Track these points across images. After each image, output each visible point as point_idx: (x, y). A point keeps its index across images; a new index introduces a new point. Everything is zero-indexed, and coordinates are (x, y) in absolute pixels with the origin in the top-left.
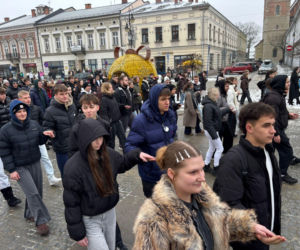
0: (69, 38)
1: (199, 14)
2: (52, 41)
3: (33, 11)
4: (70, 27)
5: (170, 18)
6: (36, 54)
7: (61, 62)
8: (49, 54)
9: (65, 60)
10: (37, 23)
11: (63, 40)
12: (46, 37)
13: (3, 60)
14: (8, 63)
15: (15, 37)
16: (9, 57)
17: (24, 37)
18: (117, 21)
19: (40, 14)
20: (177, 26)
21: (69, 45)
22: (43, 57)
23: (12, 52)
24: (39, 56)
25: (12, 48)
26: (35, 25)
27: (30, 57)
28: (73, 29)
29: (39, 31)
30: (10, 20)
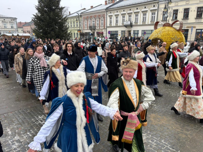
0: (124, 17)
2: (114, 19)
3: (106, 1)
4: (125, 10)
5: (197, 1)
6: (104, 26)
7: (117, 31)
8: (111, 27)
9: (119, 30)
10: (107, 8)
11: (120, 18)
12: (111, 17)
13: (87, 29)
14: (89, 31)
15: (95, 17)
16: (91, 28)
17: (99, 17)
18: (156, 5)
19: (109, 3)
21: (123, 21)
22: (107, 28)
23: (92, 25)
24: (106, 28)
25: (92, 23)
26: (105, 9)
27: (101, 28)
28: (127, 11)
29: (108, 13)
30: (93, 7)
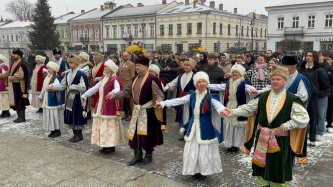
0: (122, 28)
1: (204, 16)
2: (111, 30)
3: (102, 6)
4: (124, 21)
5: (187, 18)
6: (100, 39)
7: (116, 45)
8: (108, 39)
9: (119, 43)
10: (103, 17)
11: (119, 30)
12: (107, 27)
13: (78, 41)
14: (81, 44)
15: (88, 26)
16: (82, 40)
17: (93, 27)
18: (154, 18)
19: (106, 8)
20: (191, 24)
21: (122, 32)
22: (104, 41)
23: (84, 37)
24: (102, 40)
25: (84, 34)
26: (101, 18)
27: (96, 40)
28: (125, 23)
29: (104, 22)
30: (85, 12)
